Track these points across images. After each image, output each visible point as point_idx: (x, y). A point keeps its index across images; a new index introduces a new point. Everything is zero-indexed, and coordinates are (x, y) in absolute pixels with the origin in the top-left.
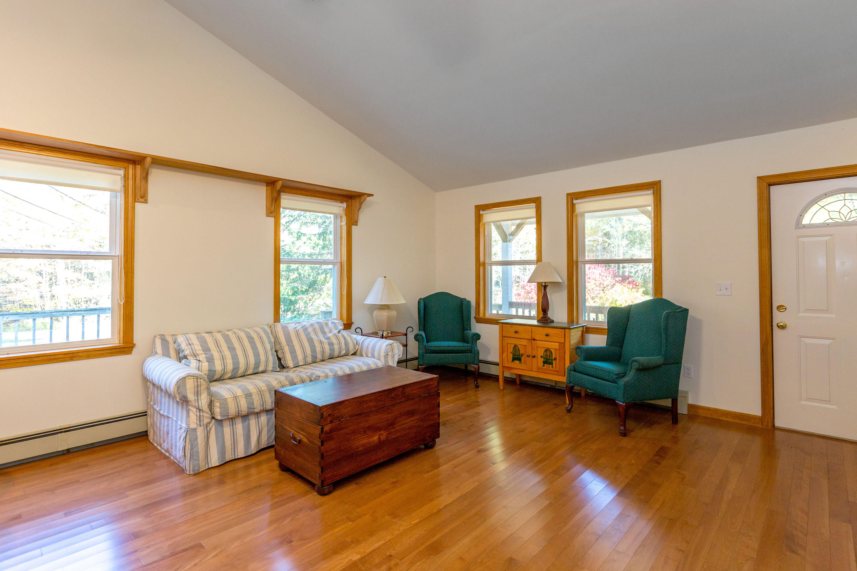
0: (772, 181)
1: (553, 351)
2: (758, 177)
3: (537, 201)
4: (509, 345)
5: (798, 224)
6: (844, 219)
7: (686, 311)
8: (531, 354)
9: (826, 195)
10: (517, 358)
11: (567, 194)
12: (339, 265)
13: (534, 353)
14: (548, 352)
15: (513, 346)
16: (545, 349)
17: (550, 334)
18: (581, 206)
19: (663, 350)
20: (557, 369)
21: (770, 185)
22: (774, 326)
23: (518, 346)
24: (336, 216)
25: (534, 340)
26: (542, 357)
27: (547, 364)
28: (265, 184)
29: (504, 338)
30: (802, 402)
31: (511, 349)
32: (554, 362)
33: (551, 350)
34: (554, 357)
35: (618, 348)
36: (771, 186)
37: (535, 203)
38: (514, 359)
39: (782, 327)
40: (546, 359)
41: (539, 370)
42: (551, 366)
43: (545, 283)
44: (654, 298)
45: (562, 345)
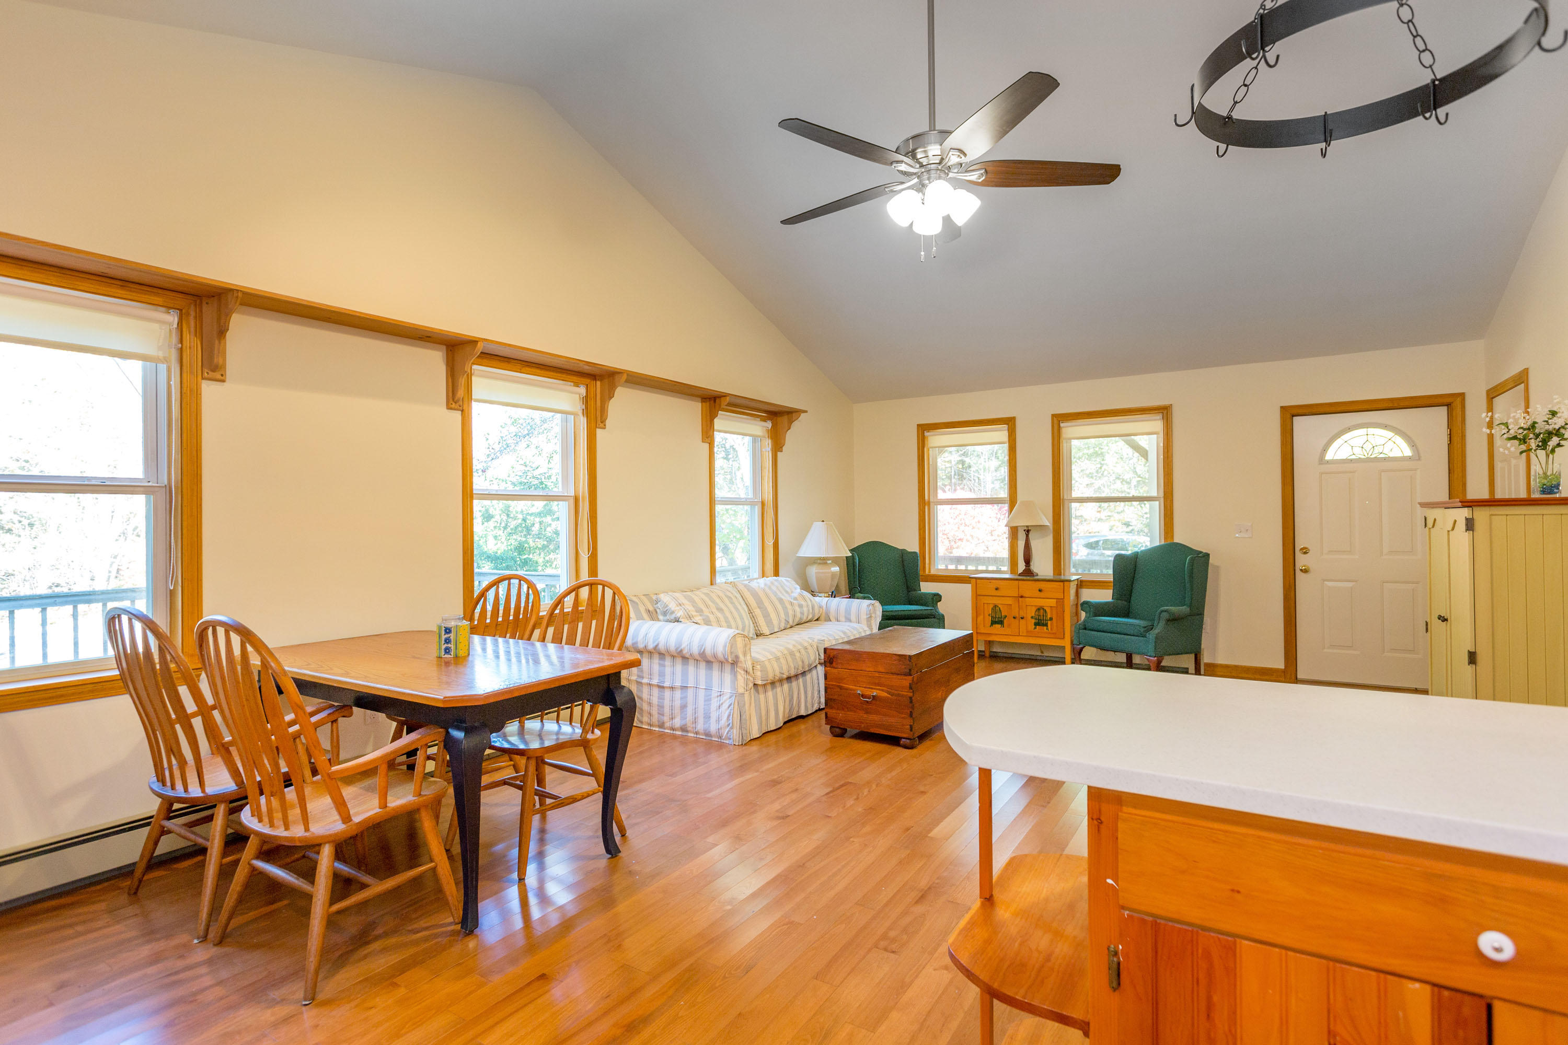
0: (1295, 411)
1: (1048, 610)
2: (1282, 407)
3: (1010, 423)
4: (986, 605)
5: (1322, 461)
6: (1366, 455)
7: (1207, 555)
8: (1018, 616)
9: (1349, 429)
10: (997, 621)
11: (1052, 415)
12: (760, 505)
13: (1022, 614)
14: (1042, 611)
15: (991, 606)
16: (1037, 607)
17: (1043, 589)
18: (1069, 430)
19: (1187, 600)
20: (1054, 631)
21: (1293, 416)
22: (1296, 571)
23: (1000, 606)
24: (755, 438)
25: (1022, 597)
26: (1032, 617)
27: (1039, 625)
28: (700, 399)
29: (978, 597)
30: (1325, 650)
31: (989, 610)
32: (1049, 622)
33: (1045, 608)
34: (1049, 616)
35: (1125, 603)
36: (1294, 418)
37: (1008, 424)
38: (993, 623)
39: (1305, 571)
40: (1038, 620)
41: (1029, 634)
42: (1045, 628)
43: (1027, 526)
44: (1163, 543)
45: (1061, 602)
